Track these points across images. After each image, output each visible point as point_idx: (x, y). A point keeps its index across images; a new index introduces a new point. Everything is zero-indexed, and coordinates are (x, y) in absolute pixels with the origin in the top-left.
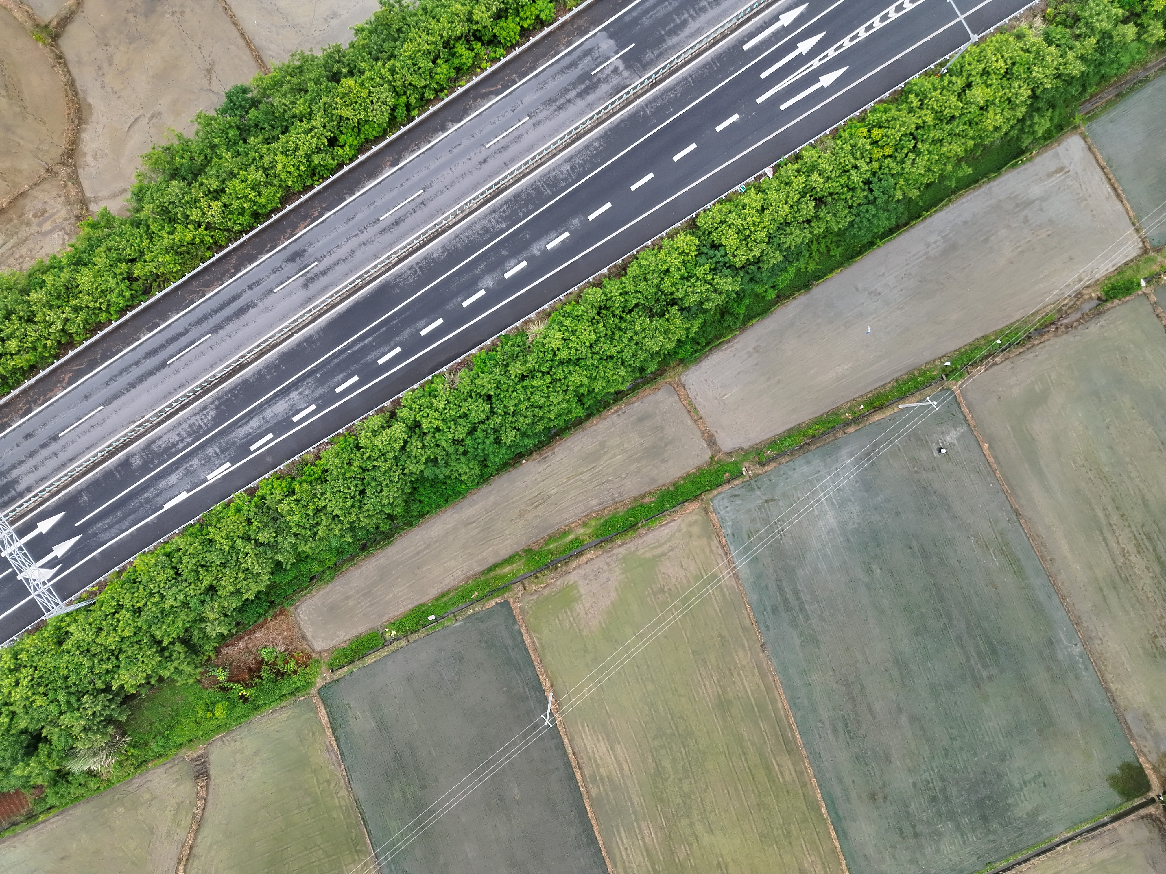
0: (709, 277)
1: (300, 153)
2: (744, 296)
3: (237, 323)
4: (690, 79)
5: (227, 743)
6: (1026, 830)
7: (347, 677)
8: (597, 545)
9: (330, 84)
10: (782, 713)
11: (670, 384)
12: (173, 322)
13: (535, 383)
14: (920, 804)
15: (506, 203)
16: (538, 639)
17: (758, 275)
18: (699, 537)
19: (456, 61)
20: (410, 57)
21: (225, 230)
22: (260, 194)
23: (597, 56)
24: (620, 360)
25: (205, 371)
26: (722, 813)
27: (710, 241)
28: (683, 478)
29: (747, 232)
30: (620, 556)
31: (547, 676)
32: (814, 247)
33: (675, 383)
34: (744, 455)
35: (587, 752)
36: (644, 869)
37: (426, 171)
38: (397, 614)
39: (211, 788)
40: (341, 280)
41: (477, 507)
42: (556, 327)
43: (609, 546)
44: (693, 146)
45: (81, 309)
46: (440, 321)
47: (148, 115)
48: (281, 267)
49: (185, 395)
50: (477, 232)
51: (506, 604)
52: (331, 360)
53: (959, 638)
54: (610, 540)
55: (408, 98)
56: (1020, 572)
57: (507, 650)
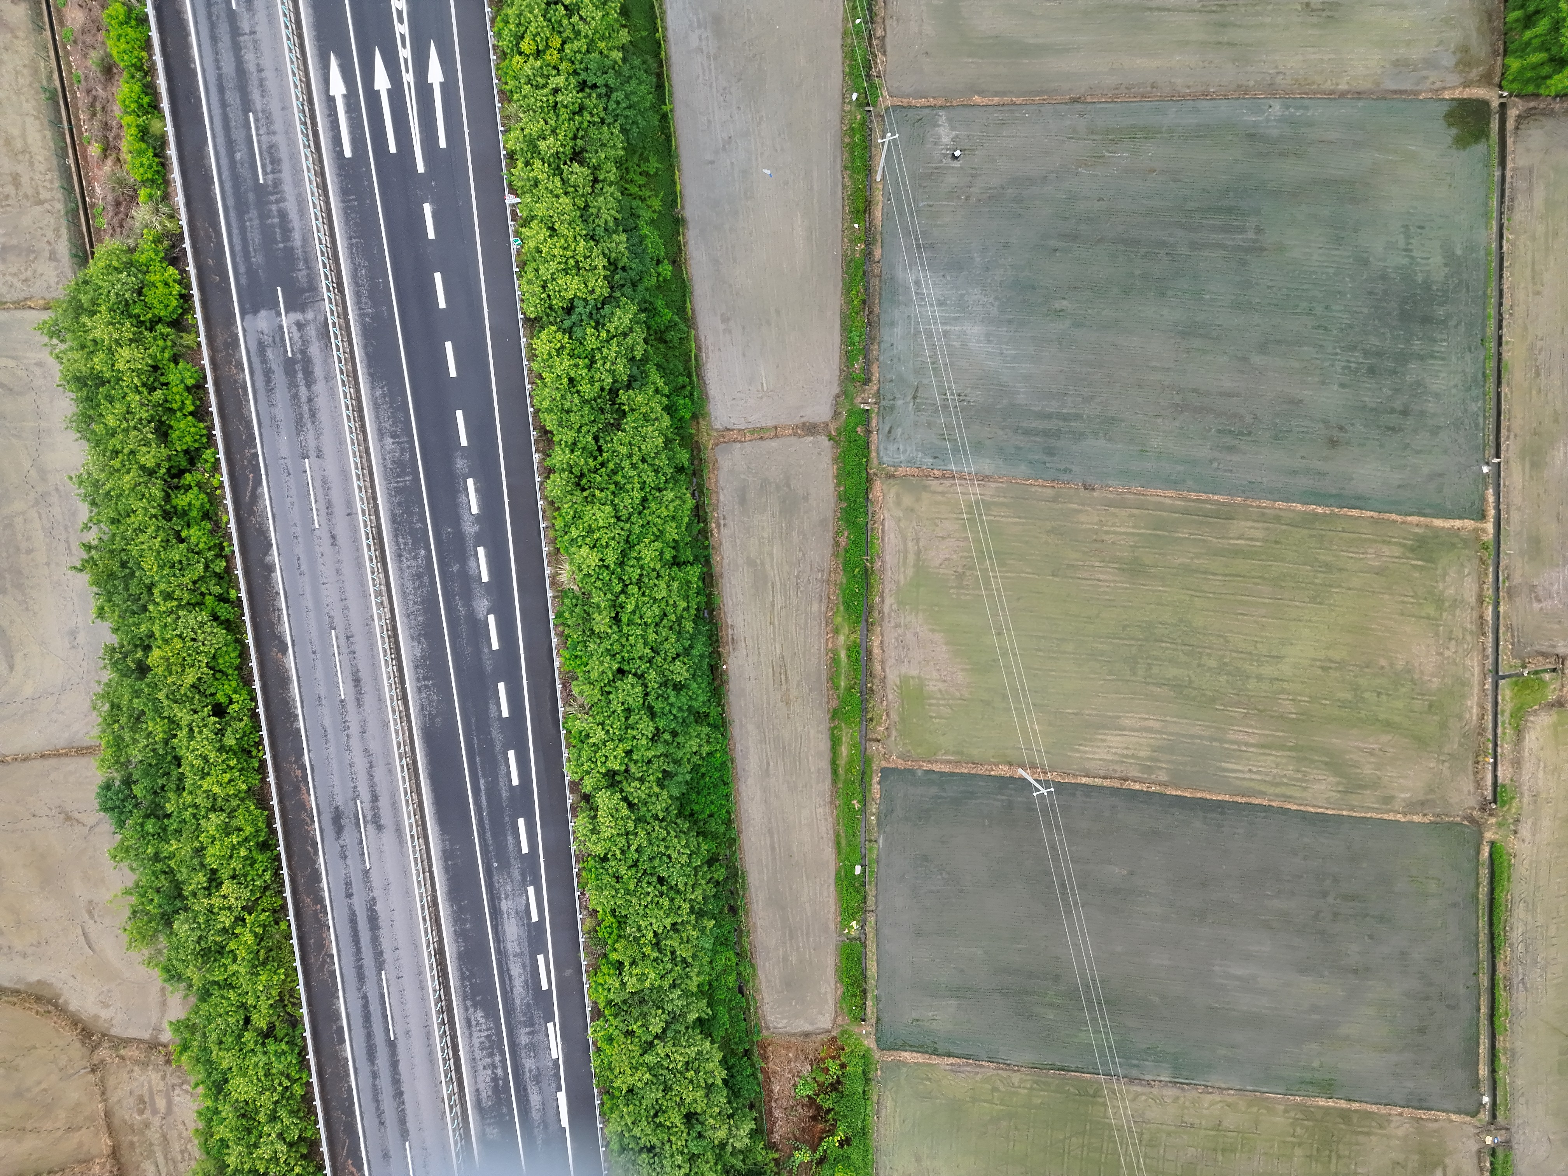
0: (604, 334)
1: (212, 756)
2: (651, 303)
3: (384, 932)
4: (354, 241)
6: (1465, 276)
7: (880, 1006)
8: (869, 628)
9: (148, 680)
10: (1178, 503)
11: (717, 445)
12: (346, 1009)
13: (630, 607)
14: (1369, 389)
15: (396, 536)
16: (945, 754)
17: (632, 274)
18: (918, 500)
19: (194, 513)
20: (161, 567)
21: (264, 892)
22: (240, 829)
23: (270, 339)
24: (653, 492)
25: (424, 999)
26: (1263, 634)
27: (560, 312)
28: (838, 485)
29: (572, 262)
30: (895, 607)
31: (996, 765)
32: (633, 189)
33: (717, 438)
34: (846, 397)
35: (1112, 761)
36: (1284, 761)
37: (311, 615)
38: (833, 909)
40: (393, 782)
41: (751, 750)
42: (574, 549)
43: (876, 614)
44: (438, 276)
45: (275, 1111)
46: (501, 686)
47: (86, 916)
48: (342, 847)
49: (441, 1037)
50: (414, 588)
51: (886, 773)
52: (485, 840)
53: (1194, 246)
54: (870, 610)
55: (210, 594)
56: (1150, 133)
57: (941, 797)
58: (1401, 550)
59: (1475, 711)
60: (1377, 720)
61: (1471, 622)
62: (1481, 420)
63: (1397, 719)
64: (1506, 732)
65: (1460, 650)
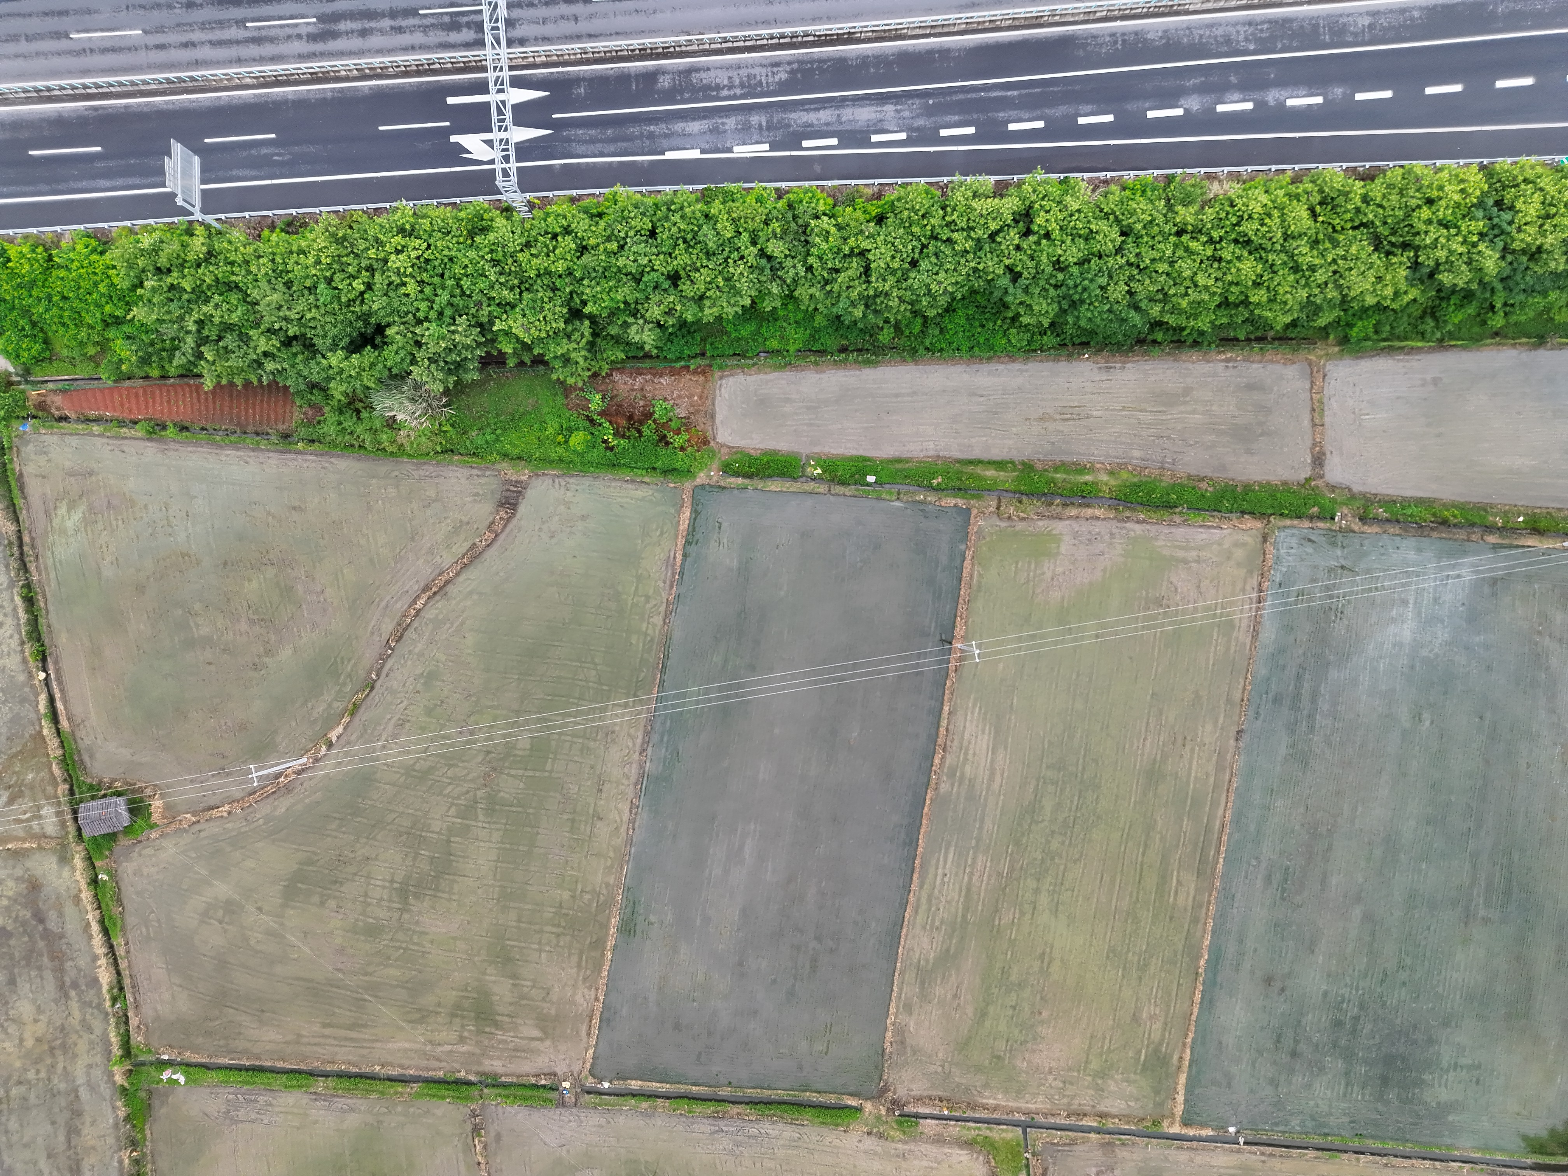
0: (1475, 239)
5: (557, 486)
6: (1426, 1122)
7: (738, 491)
8: (1113, 506)
10: (1218, 823)
11: (1310, 365)
13: (1192, 246)
14: (1320, 1020)
15: (1271, 22)
16: (980, 575)
17: (1518, 277)
18: (1239, 565)
25: (803, 21)
26: (1080, 899)
27: (1501, 196)
28: (1260, 484)
30: (1132, 534)
31: (966, 623)
33: (1318, 365)
34: (1348, 499)
35: (963, 738)
36: (953, 910)
38: (833, 451)
39: (510, 526)
41: (996, 379)
43: (1128, 514)
44: (1530, 81)
50: (1216, 36)
51: (966, 513)
52: (956, 93)
53: (1476, 855)
54: (1132, 508)
57: (937, 567)
58: (1157, 1040)
59: (991, 1101)
60: (988, 1004)
61: (1080, 1105)
62: (1281, 1128)
63: (988, 1024)
64: (971, 1131)
65: (1052, 1092)
